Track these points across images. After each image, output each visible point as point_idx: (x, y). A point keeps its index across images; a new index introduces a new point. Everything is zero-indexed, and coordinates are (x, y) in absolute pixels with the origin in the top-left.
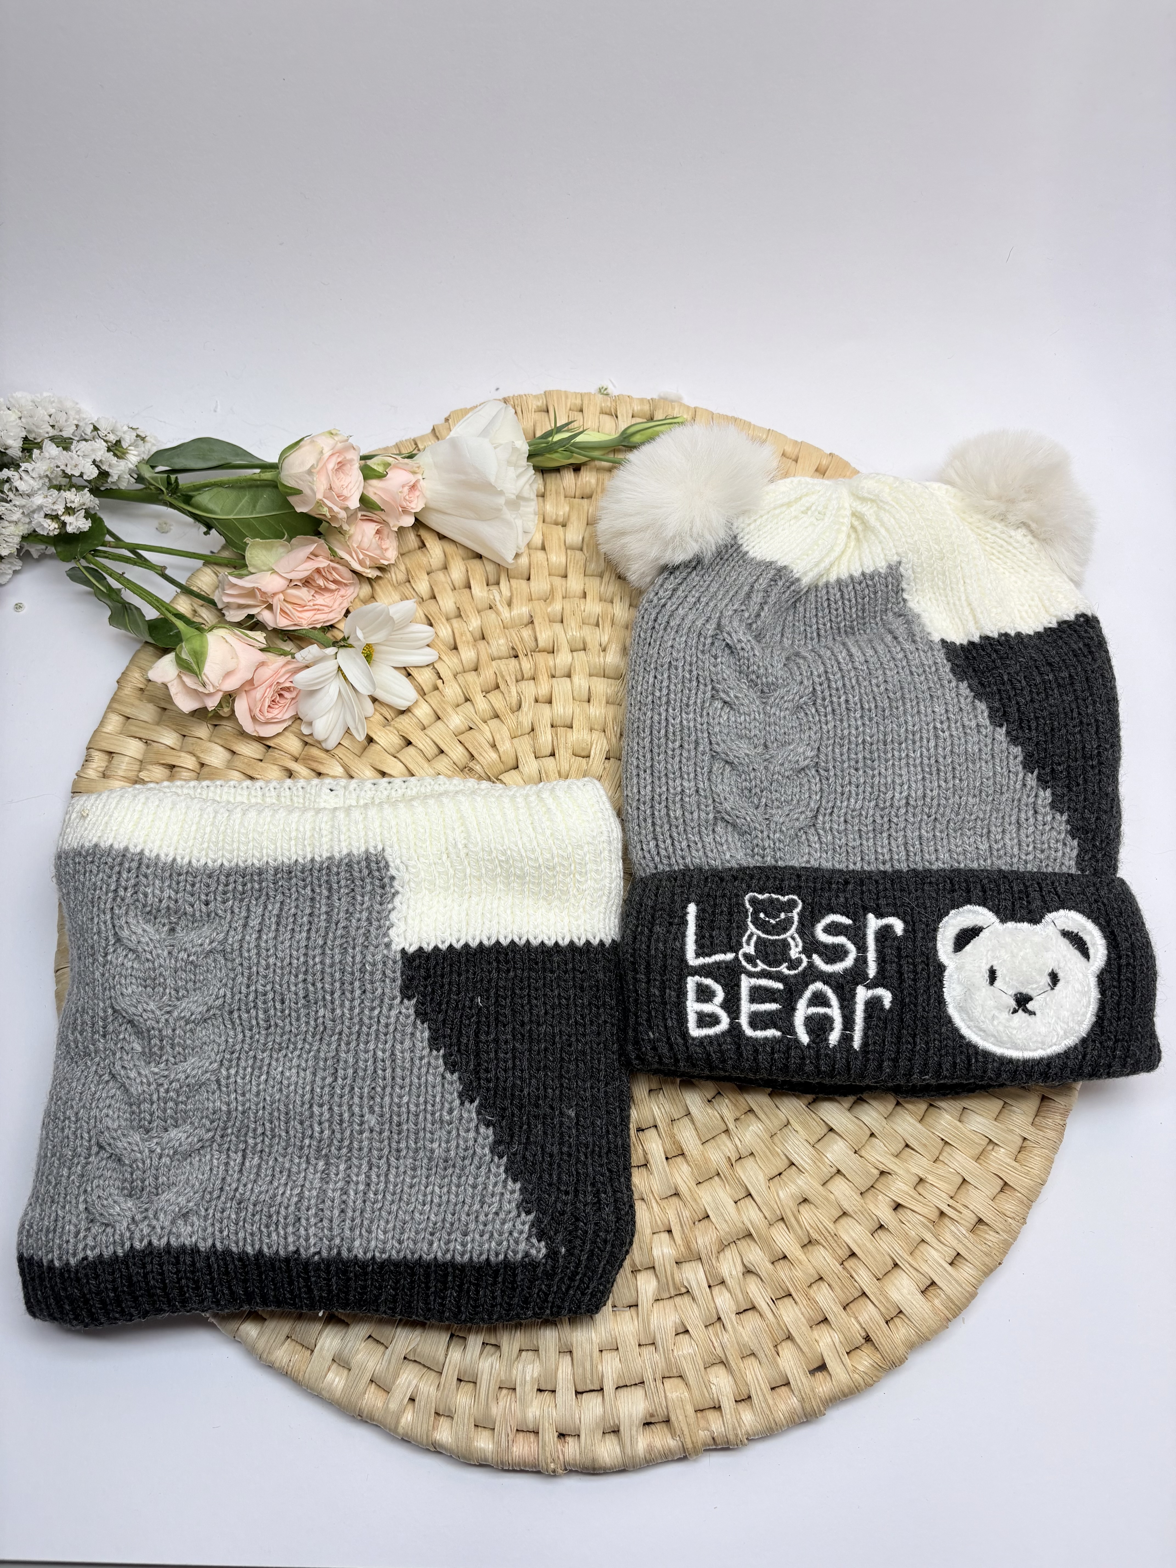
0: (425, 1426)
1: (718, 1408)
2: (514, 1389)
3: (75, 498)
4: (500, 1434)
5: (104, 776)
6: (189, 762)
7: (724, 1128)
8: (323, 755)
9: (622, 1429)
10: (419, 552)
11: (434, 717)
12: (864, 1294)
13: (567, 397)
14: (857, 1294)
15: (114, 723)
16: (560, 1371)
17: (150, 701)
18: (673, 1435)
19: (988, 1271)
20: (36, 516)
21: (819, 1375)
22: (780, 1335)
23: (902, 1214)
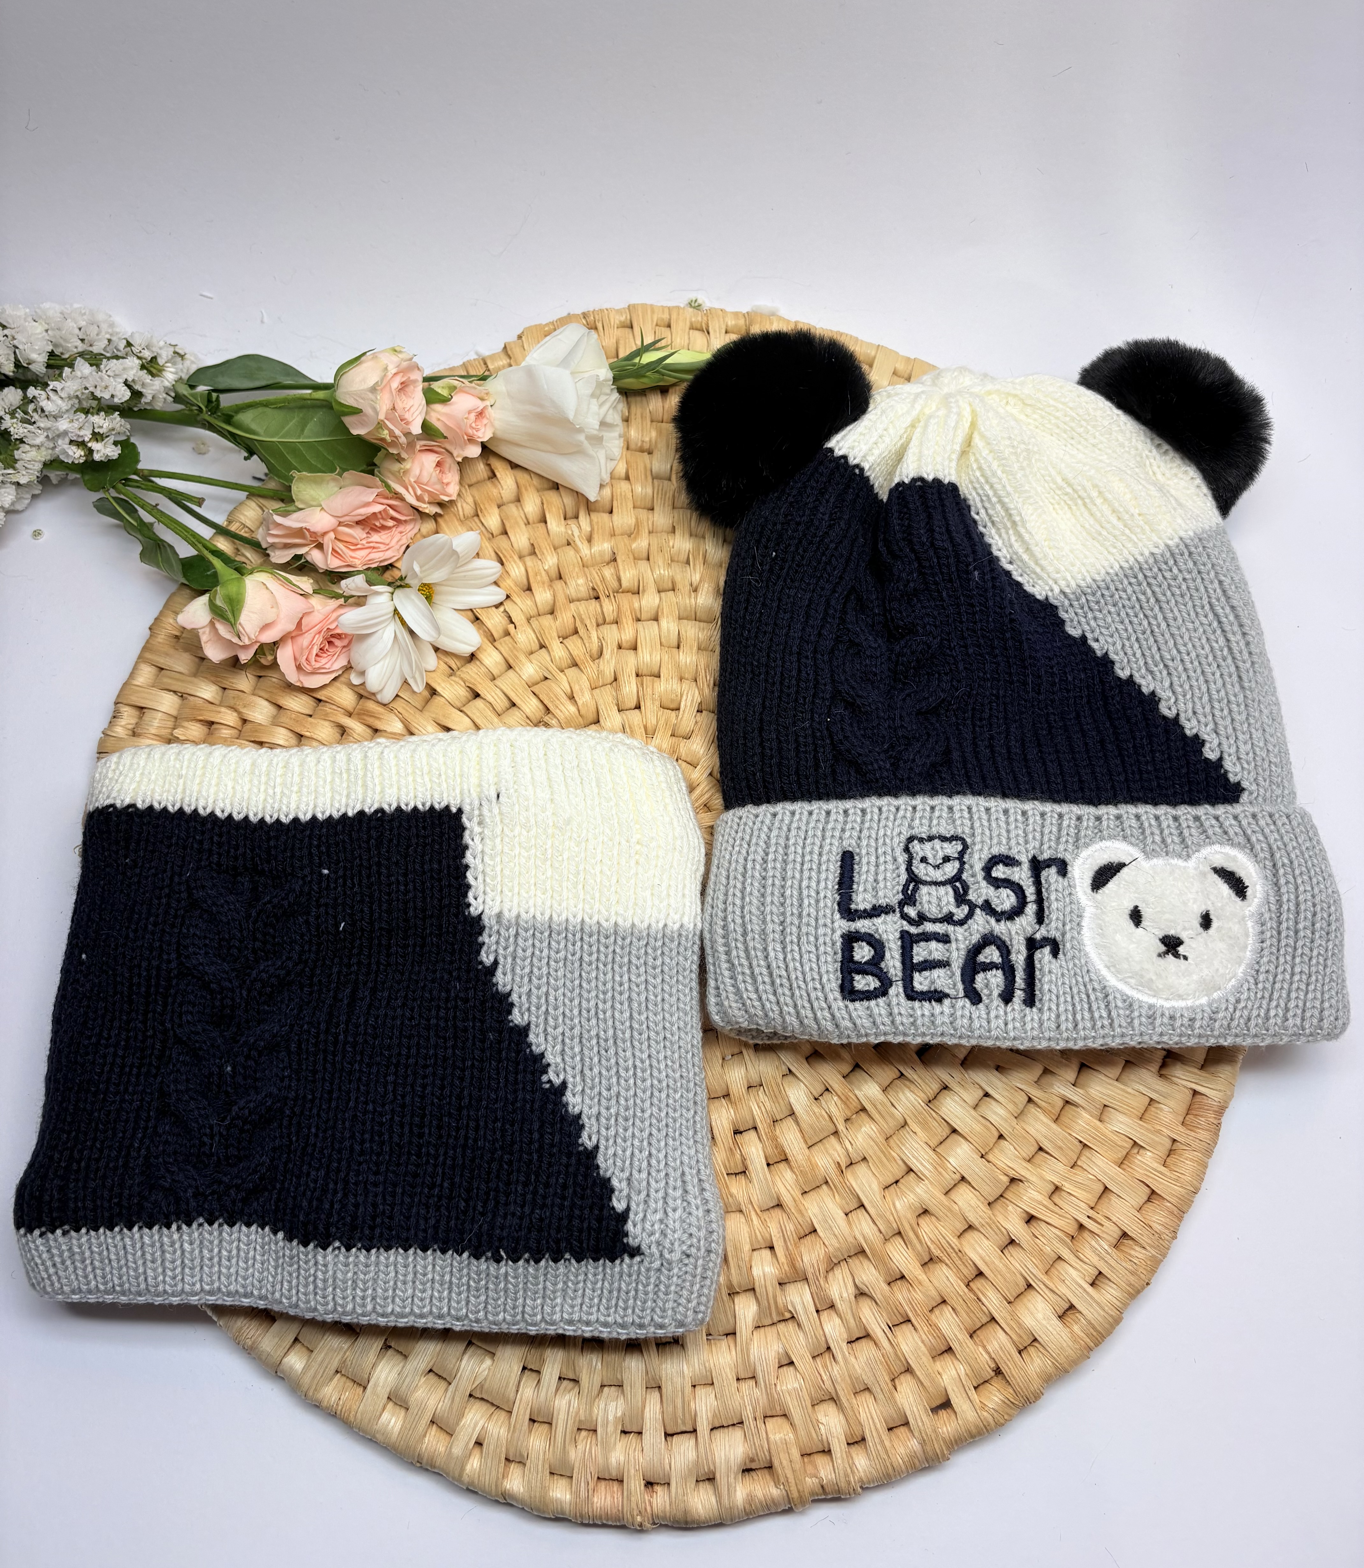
0: (494, 1473)
1: (827, 1451)
2: (595, 1431)
3: (103, 422)
4: (579, 1482)
5: (134, 734)
6: (229, 718)
7: (833, 1130)
8: (380, 709)
9: (718, 1476)
10: (489, 483)
11: (504, 666)
12: (993, 1319)
13: (653, 312)
14: (985, 1319)
15: (146, 673)
16: (647, 1410)
17: (186, 650)
18: (777, 1483)
19: (1136, 1293)
20: (60, 442)
21: (943, 1413)
22: (898, 1368)
23: (1037, 1228)
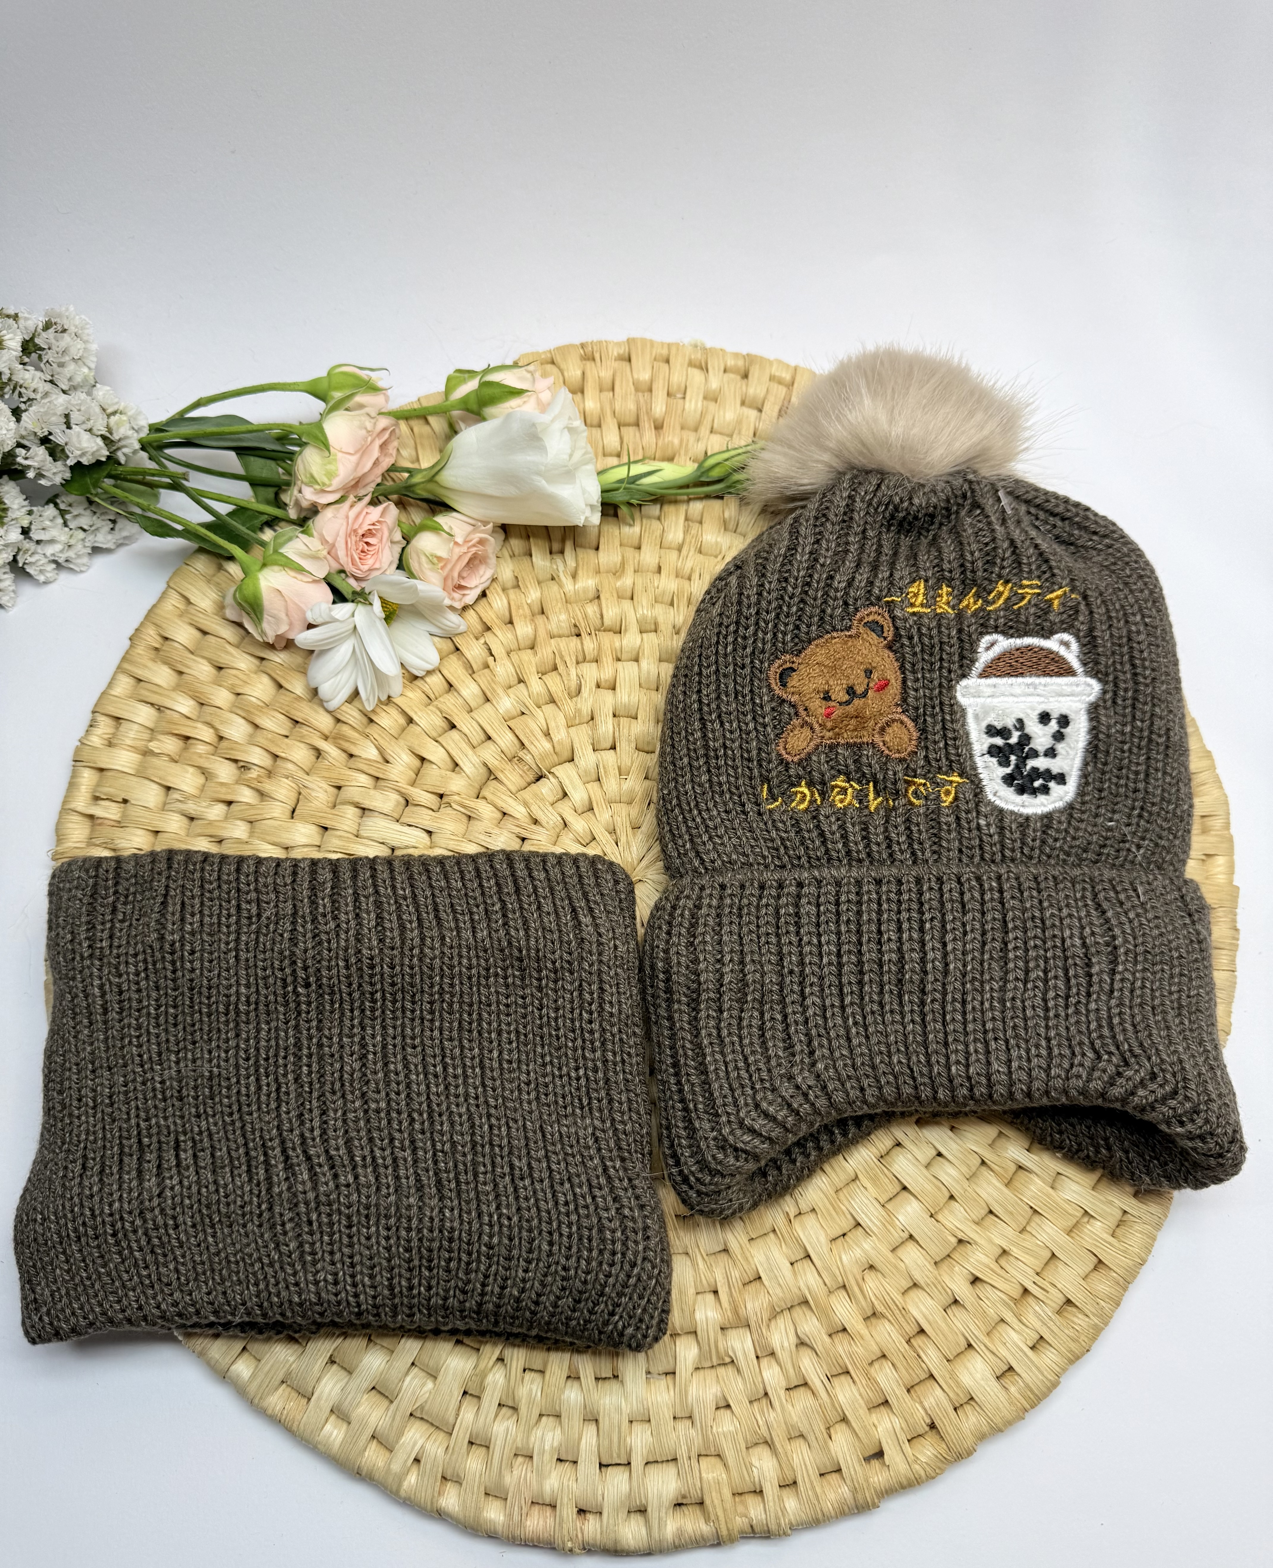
0: (429, 1491)
1: (759, 1492)
2: (531, 1457)
4: (513, 1506)
5: (111, 745)
6: (205, 733)
8: (355, 735)
9: (649, 1509)
11: (481, 699)
12: (932, 1376)
13: (651, 347)
14: (924, 1376)
15: (124, 684)
16: (583, 1441)
17: (166, 662)
18: (707, 1520)
19: (1074, 1359)
21: (875, 1463)
22: (833, 1416)
23: (980, 1289)
